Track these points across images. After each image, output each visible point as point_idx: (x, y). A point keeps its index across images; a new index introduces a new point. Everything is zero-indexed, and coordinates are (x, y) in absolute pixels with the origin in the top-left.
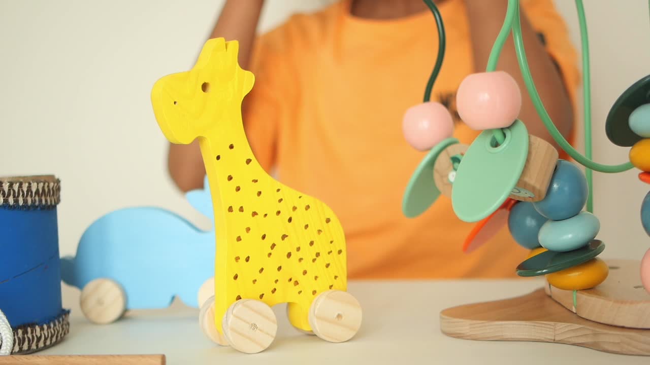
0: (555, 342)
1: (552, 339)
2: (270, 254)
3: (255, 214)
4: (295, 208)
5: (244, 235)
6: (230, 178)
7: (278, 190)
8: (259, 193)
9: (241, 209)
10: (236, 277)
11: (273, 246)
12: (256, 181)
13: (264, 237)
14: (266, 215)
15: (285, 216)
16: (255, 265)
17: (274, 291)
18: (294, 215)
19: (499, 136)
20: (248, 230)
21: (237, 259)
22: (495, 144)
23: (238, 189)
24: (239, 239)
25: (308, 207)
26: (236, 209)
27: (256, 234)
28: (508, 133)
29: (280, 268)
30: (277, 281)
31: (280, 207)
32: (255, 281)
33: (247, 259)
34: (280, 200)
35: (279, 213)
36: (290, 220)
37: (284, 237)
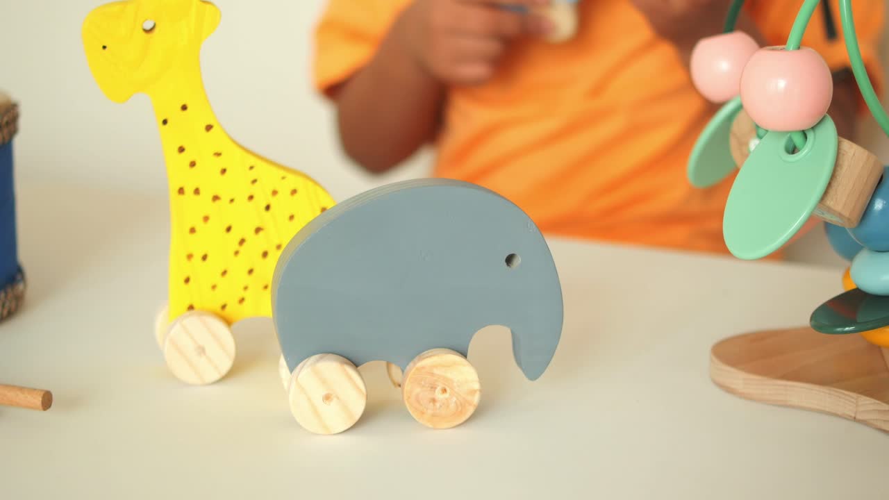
0: (855, 419)
1: (851, 416)
2: (237, 253)
3: (216, 198)
4: (275, 193)
5: (199, 225)
6: (181, 150)
7: (251, 168)
8: (224, 171)
9: (197, 191)
10: (187, 280)
11: (242, 242)
12: (218, 154)
13: (229, 229)
14: (232, 201)
15: (261, 202)
16: (215, 265)
17: (242, 300)
18: (274, 202)
19: (798, 140)
20: (206, 219)
21: (190, 257)
22: (793, 150)
23: (193, 164)
24: (193, 230)
25: (294, 192)
26: (189, 190)
27: (217, 225)
28: (810, 136)
29: (251, 272)
30: (246, 288)
31: (254, 190)
32: (214, 287)
33: (205, 258)
34: (254, 181)
35: (251, 198)
36: (268, 208)
37: (258, 230)
